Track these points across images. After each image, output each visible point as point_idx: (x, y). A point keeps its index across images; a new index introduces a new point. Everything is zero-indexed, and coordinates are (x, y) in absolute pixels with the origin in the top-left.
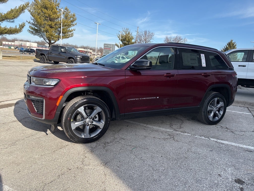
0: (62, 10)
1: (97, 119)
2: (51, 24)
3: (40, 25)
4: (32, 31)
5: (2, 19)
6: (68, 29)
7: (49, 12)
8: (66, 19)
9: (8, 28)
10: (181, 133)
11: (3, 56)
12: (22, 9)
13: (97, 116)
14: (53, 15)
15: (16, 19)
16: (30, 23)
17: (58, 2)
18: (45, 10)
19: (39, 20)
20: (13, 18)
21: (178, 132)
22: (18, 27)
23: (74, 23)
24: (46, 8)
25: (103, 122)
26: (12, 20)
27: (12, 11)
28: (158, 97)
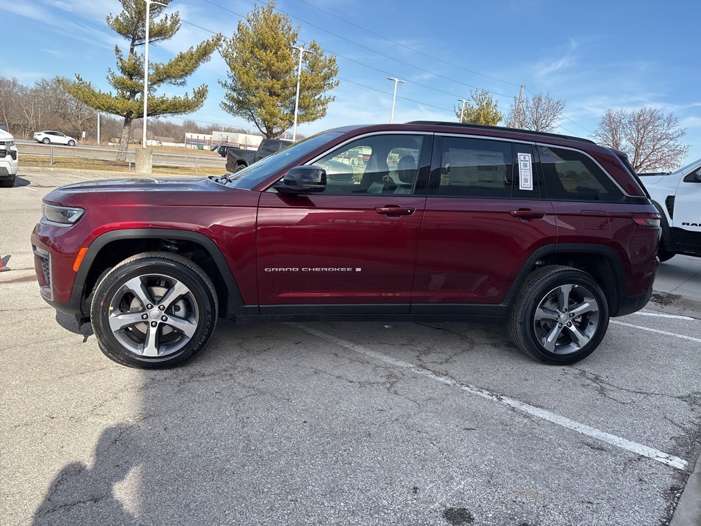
0: (302, 50)
1: (181, 313)
2: (272, 87)
3: (248, 89)
4: (231, 104)
5: (158, 78)
6: (316, 97)
7: (268, 56)
8: (312, 71)
9: (170, 99)
10: (430, 376)
11: (154, 167)
12: (204, 53)
13: (181, 304)
14: (278, 62)
15: (189, 76)
16: (225, 85)
17: (292, 30)
18: (261, 53)
19: (245, 78)
20: (182, 75)
21: (424, 372)
22: (191, 96)
23: (331, 81)
24: (264, 47)
25: (194, 322)
26: (182, 80)
27: (182, 57)
28: (358, 270)
